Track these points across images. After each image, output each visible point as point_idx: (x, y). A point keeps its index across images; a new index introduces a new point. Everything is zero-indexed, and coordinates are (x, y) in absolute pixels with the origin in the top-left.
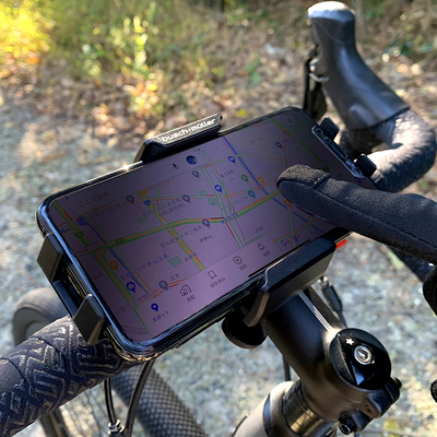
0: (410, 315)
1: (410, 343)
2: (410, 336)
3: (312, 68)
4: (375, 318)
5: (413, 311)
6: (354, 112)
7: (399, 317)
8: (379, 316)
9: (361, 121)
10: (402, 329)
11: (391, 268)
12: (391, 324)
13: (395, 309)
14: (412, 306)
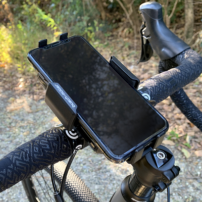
0: (196, 179)
1: (198, 193)
2: (198, 189)
3: (143, 33)
4: (179, 181)
5: (197, 177)
6: (163, 51)
7: (191, 180)
8: (181, 180)
9: (167, 55)
10: (193, 186)
11: (184, 157)
12: (187, 184)
13: (188, 177)
14: (197, 175)
